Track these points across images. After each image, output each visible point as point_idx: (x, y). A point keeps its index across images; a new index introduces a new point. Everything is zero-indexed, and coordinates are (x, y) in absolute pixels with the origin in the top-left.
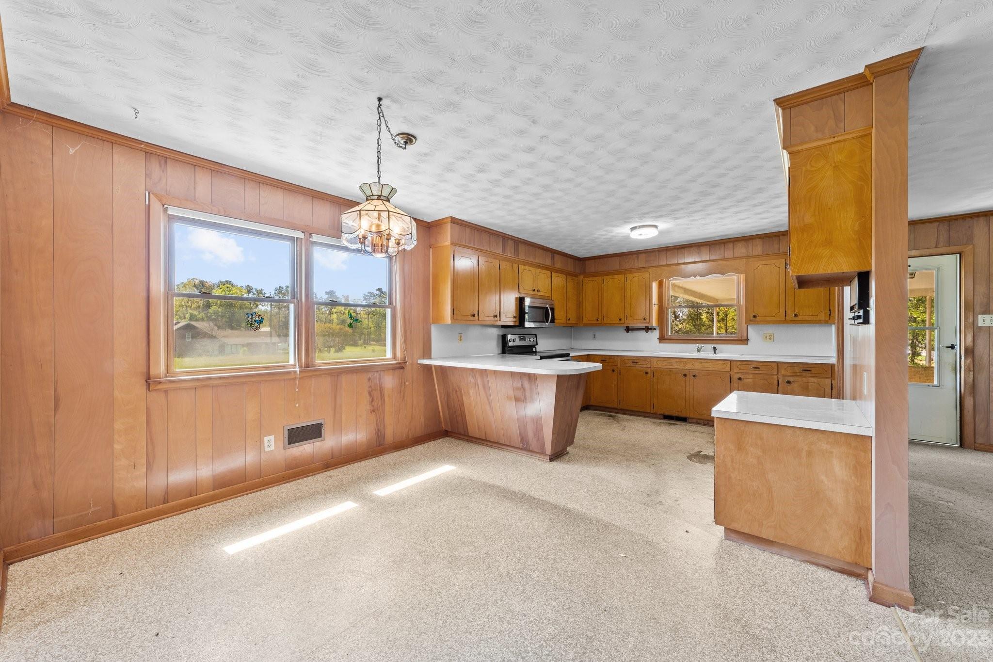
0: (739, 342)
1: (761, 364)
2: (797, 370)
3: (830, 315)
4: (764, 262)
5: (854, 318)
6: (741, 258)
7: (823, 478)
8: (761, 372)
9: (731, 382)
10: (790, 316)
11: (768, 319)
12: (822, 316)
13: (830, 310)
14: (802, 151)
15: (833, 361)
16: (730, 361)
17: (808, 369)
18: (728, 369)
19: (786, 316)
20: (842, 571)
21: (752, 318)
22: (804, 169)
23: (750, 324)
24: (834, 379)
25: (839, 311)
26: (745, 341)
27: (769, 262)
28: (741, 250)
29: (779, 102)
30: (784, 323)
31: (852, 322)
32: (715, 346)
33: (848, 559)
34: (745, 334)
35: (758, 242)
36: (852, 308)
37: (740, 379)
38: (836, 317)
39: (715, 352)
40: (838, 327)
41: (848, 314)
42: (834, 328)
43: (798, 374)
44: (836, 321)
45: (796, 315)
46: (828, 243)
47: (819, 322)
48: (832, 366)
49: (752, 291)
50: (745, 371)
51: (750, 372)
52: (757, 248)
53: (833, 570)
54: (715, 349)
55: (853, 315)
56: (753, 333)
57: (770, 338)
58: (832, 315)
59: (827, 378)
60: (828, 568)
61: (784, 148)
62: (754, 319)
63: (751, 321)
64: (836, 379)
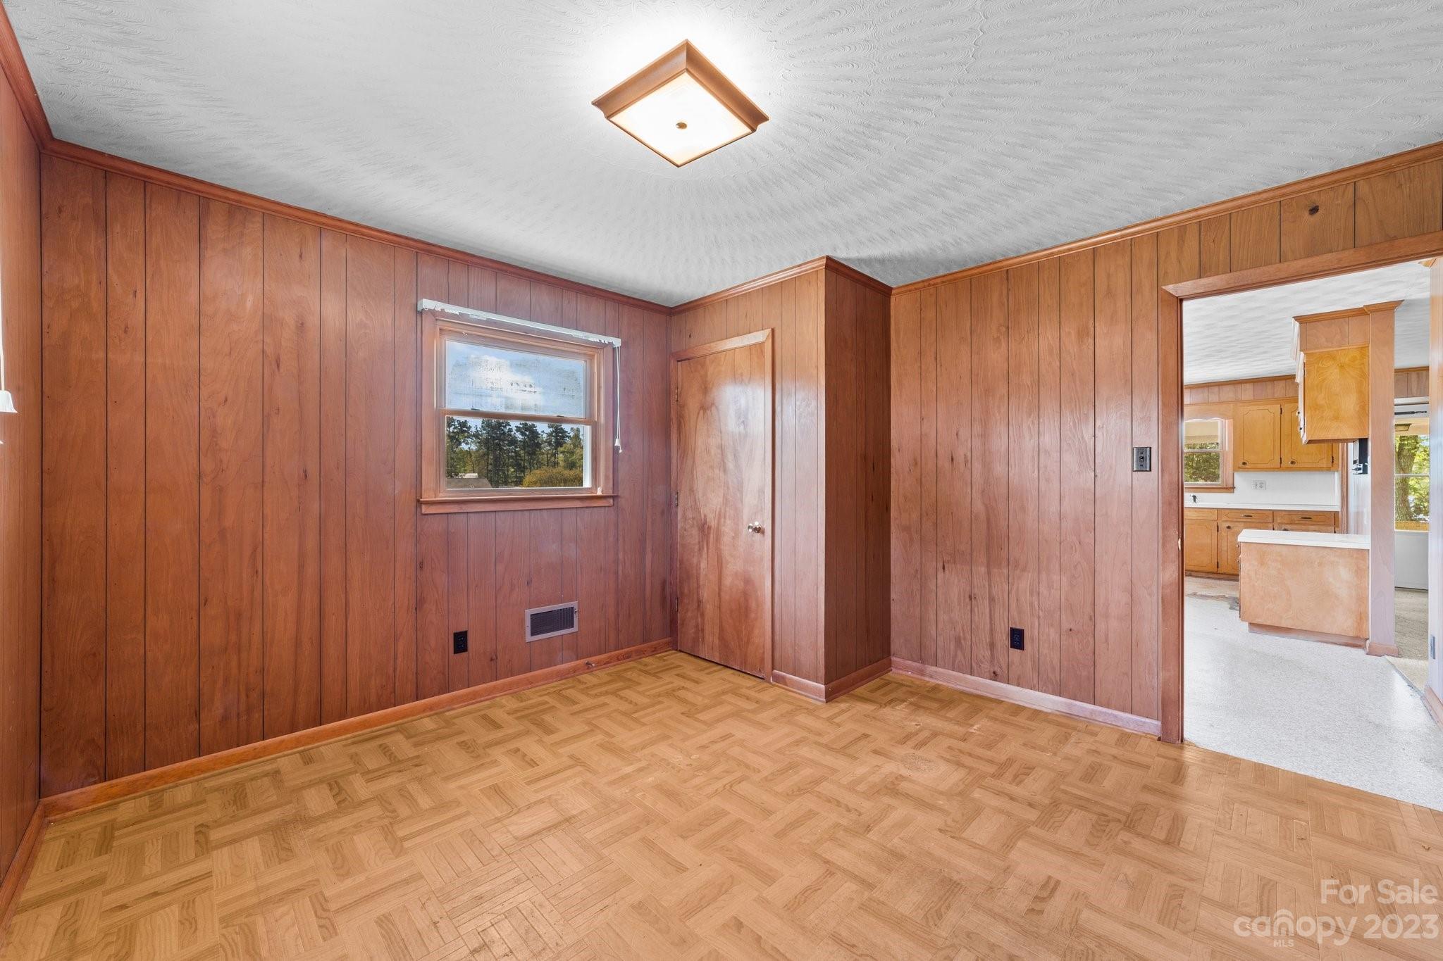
0: (1225, 490)
1: (1254, 512)
2: (1295, 518)
3: (1333, 462)
4: (1255, 408)
5: (1356, 469)
6: (1228, 402)
7: (1331, 580)
8: (1253, 520)
9: (1218, 531)
10: (1286, 463)
11: (1259, 466)
12: (1325, 463)
13: (1333, 457)
14: (1316, 353)
15: (1337, 509)
16: (1218, 509)
17: (1308, 517)
18: (1215, 517)
19: (1281, 463)
20: (1347, 645)
21: (1241, 465)
22: (1316, 366)
23: (1237, 471)
24: (1338, 527)
25: (1343, 459)
26: (1230, 489)
27: (1261, 407)
28: (1228, 393)
29: (1297, 318)
30: (1279, 471)
31: (1355, 472)
32: (1195, 494)
33: (1351, 634)
34: (1231, 482)
35: (1249, 386)
36: (1355, 462)
37: (1229, 527)
38: (1340, 464)
39: (1195, 501)
40: (1342, 475)
41: (1352, 466)
42: (1337, 476)
43: (1297, 522)
44: (1340, 469)
45: (1292, 463)
46: (1336, 418)
47: (1320, 469)
48: (1336, 514)
49: (1241, 437)
50: (1235, 520)
51: (1241, 520)
52: (1247, 393)
53: (1340, 645)
54: (1194, 497)
55: (1355, 466)
56: (1240, 480)
57: (1261, 485)
58: (1335, 462)
59: (1330, 525)
60: (1336, 644)
61: (1301, 351)
62: (1243, 466)
63: (1239, 468)
64: (1340, 526)
